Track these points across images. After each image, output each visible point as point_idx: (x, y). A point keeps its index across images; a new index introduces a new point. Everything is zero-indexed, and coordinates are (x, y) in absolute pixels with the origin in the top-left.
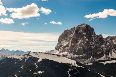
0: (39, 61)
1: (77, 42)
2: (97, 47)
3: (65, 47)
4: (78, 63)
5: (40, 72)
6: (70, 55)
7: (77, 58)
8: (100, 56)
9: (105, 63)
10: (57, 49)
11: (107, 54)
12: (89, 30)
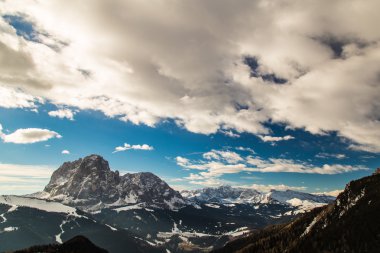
0: (10, 210)
1: (81, 179)
2: (110, 188)
3: (61, 187)
4: (79, 212)
5: (10, 229)
6: (67, 200)
7: (79, 204)
8: (113, 200)
9: (118, 210)
10: (47, 190)
11: (123, 197)
12: (101, 164)
